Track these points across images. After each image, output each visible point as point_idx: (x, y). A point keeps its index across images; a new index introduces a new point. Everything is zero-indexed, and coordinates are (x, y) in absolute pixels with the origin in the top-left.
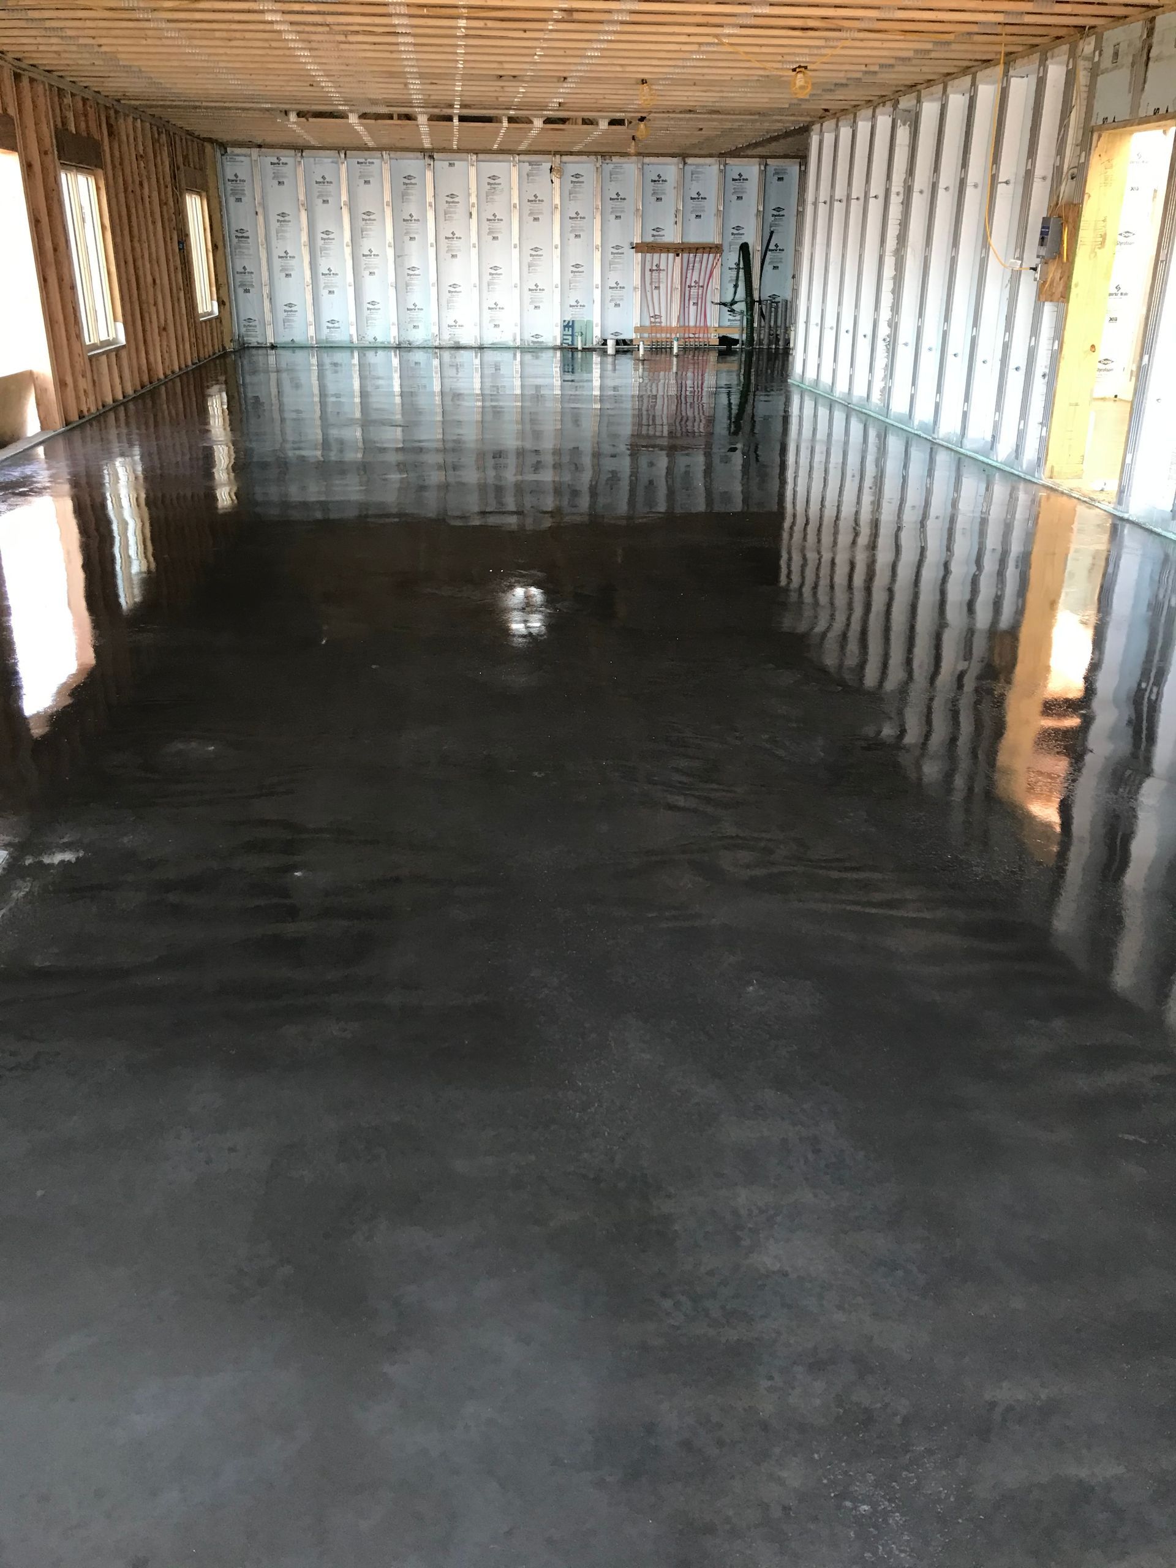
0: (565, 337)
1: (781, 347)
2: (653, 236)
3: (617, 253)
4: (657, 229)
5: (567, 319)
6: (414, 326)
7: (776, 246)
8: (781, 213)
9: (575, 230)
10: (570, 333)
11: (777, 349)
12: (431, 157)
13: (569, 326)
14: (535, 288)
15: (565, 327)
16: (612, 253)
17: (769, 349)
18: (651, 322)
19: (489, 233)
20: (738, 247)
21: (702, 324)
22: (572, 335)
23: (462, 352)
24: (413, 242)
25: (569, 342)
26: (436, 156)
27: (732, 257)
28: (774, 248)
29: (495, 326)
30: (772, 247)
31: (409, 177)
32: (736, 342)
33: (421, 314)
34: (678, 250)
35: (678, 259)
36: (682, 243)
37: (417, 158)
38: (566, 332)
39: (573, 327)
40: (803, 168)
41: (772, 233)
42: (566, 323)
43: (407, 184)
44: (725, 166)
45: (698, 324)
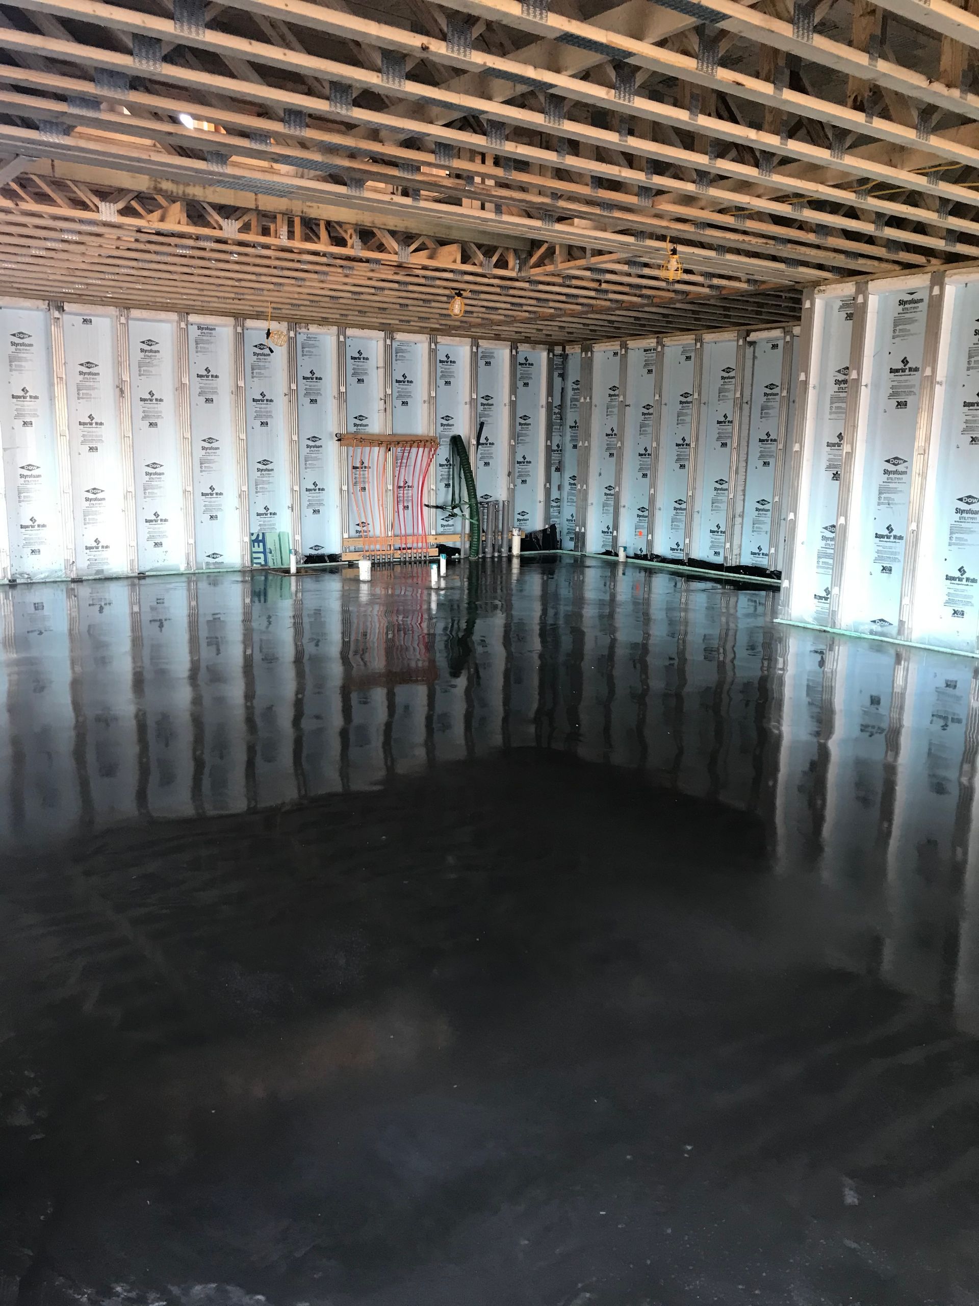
0: (255, 555)
1: (504, 555)
2: (355, 425)
3: (314, 447)
4: (360, 418)
5: (255, 530)
6: (33, 551)
7: (487, 439)
8: (490, 402)
9: (261, 416)
10: (261, 549)
11: (500, 557)
12: (61, 309)
13: (258, 540)
14: (209, 491)
15: (253, 542)
16: (308, 446)
17: (493, 557)
18: (357, 532)
19: (144, 418)
20: (448, 440)
21: (420, 531)
22: (264, 553)
23: (107, 584)
24: (28, 429)
25: (262, 561)
26: (67, 306)
27: (444, 452)
28: (485, 441)
29: (156, 544)
30: (482, 440)
31: (21, 335)
32: (458, 551)
33: (42, 533)
34: (390, 442)
35: (389, 454)
36: (393, 435)
37: (38, 309)
38: (256, 549)
39: (263, 541)
40: (514, 352)
41: (482, 424)
42: (254, 537)
43: (17, 345)
44: (436, 345)
45: (416, 531)
